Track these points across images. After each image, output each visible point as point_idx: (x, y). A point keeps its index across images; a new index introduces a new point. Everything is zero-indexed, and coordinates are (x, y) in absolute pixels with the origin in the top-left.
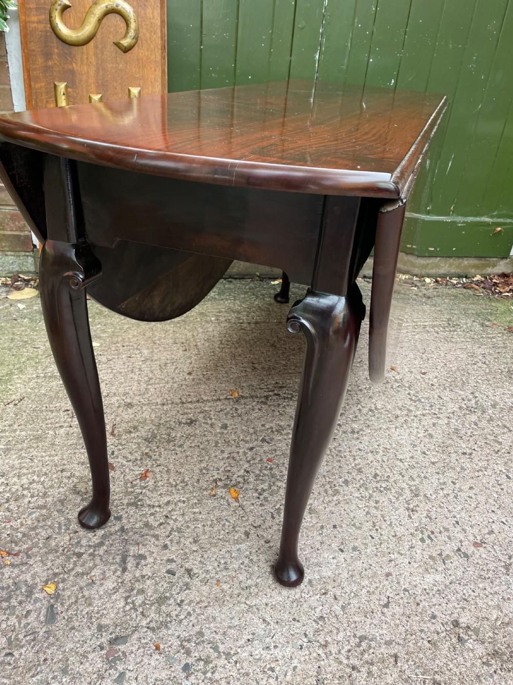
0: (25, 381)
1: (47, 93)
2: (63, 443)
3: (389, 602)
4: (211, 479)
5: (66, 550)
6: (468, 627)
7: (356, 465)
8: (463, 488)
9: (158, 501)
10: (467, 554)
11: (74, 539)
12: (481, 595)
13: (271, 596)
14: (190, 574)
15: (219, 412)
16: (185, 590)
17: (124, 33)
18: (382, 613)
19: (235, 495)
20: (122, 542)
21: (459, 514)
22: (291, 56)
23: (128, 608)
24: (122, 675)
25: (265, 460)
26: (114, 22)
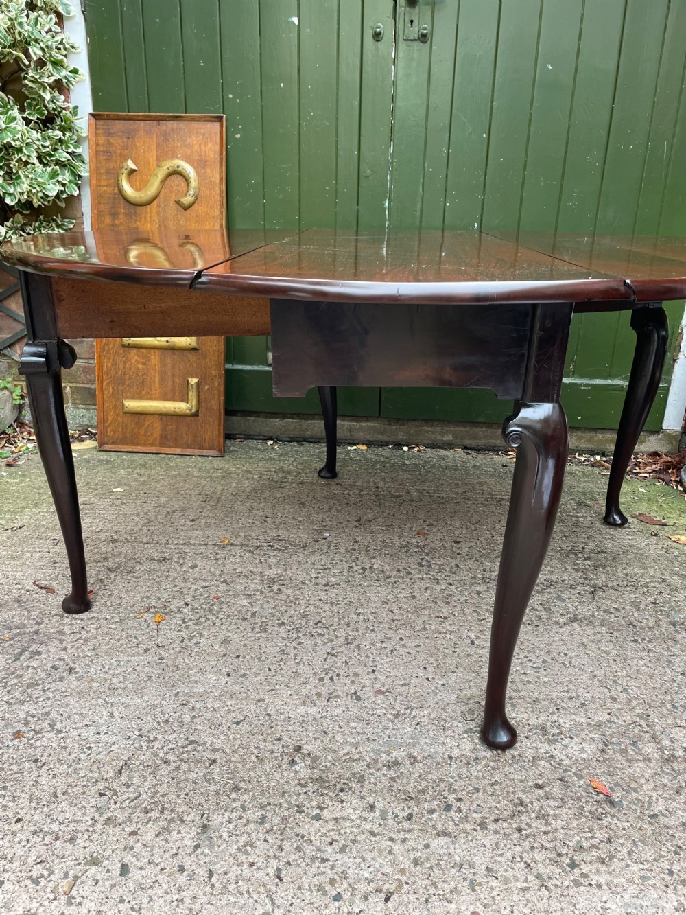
0: (34, 514)
3: (242, 721)
4: (147, 606)
6: (309, 754)
8: (408, 644)
10: (360, 698)
12: (346, 732)
14: (70, 671)
15: (197, 554)
16: (57, 682)
17: (185, 191)
21: (383, 665)
22: (358, 205)
25: (212, 597)
26: (176, 182)
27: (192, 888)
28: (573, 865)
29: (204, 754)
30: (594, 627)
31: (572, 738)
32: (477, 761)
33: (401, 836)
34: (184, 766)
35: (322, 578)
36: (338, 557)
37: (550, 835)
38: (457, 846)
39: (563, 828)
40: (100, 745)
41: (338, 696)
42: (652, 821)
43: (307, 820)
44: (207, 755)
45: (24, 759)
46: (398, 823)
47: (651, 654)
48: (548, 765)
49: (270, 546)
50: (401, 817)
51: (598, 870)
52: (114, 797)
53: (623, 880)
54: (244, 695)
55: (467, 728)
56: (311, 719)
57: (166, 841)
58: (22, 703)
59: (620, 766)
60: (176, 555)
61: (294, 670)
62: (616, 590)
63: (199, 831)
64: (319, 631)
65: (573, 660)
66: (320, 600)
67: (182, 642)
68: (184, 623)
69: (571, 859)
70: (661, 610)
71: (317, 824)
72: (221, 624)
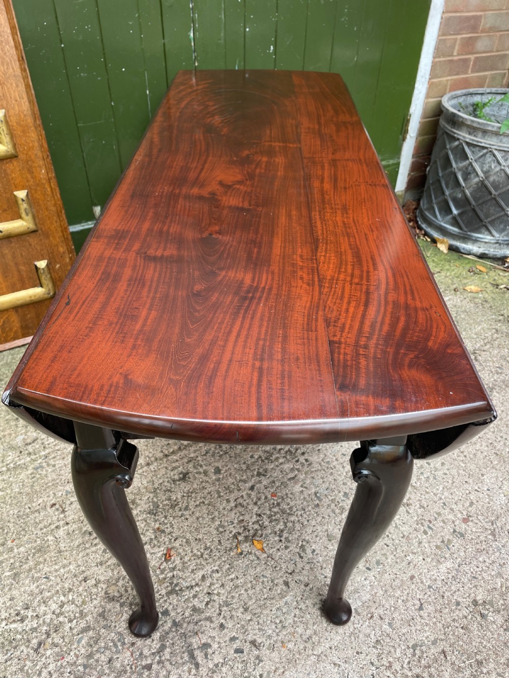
2: (70, 547)
3: (422, 604)
4: (231, 535)
5: (133, 667)
6: (484, 602)
8: (437, 466)
9: (194, 580)
10: (462, 533)
11: (135, 652)
12: (484, 568)
13: (331, 639)
14: (255, 646)
15: (205, 455)
16: (259, 664)
18: (421, 616)
19: (259, 546)
20: (181, 637)
21: (443, 494)
25: (269, 496)
34: (433, 671)
41: (449, 541)
44: (434, 650)
54: (398, 581)
56: (455, 572)
68: (280, 536)
72: (308, 521)
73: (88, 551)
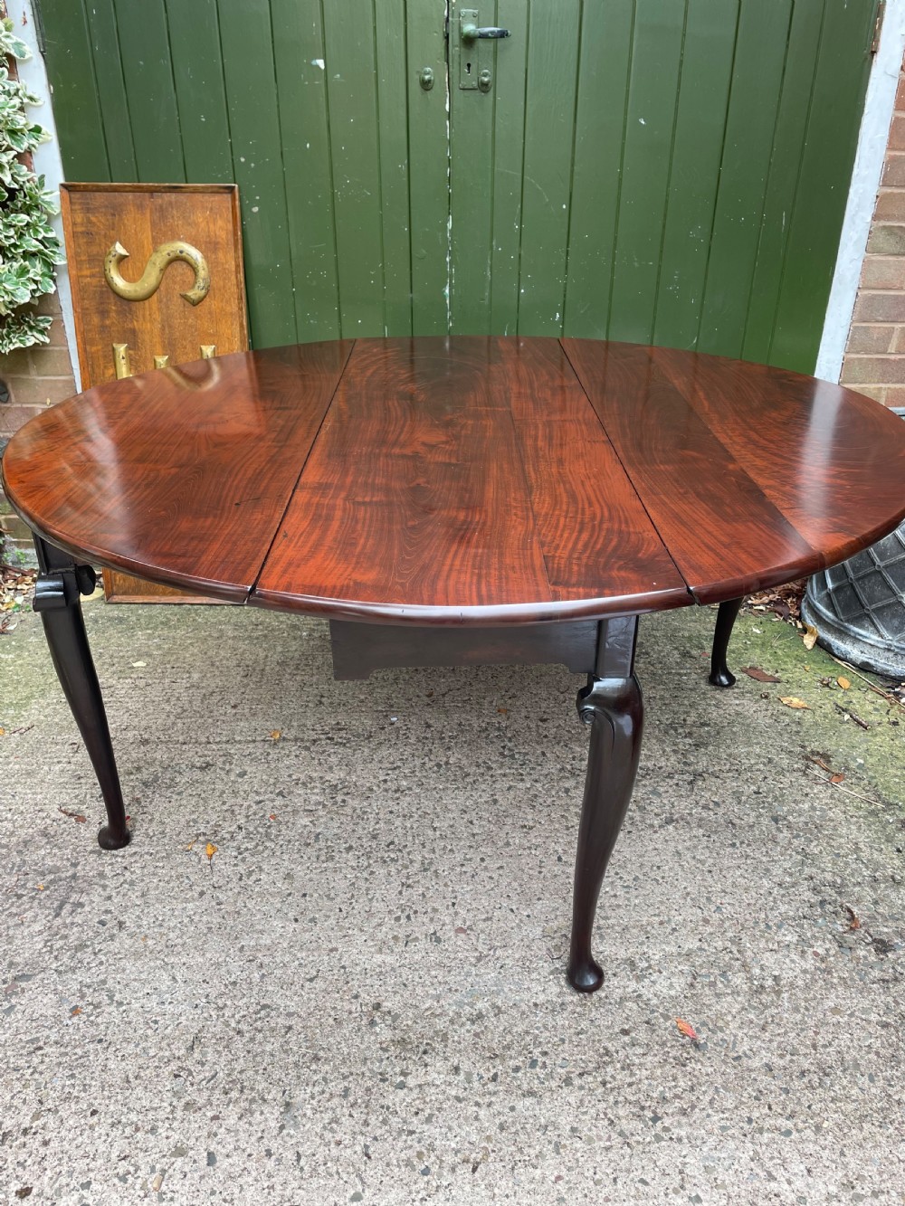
0: (42, 707)
1: (105, 357)
2: (53, 781)
3: (316, 977)
4: (195, 832)
6: (389, 1012)
7: (375, 829)
8: (490, 866)
10: (440, 940)
12: (427, 982)
14: (120, 927)
15: (245, 756)
16: (108, 941)
17: (192, 282)
18: (302, 986)
19: (211, 852)
20: (68, 888)
21: (463, 895)
22: (411, 292)
23: (45, 950)
24: (12, 1007)
25: (268, 816)
26: (180, 270)
27: (281, 1173)
28: (656, 1119)
29: (279, 1020)
30: (691, 829)
31: (661, 973)
32: (563, 1007)
33: (487, 1099)
34: (259, 1036)
35: (391, 781)
36: (409, 750)
37: (634, 1087)
38: (542, 1107)
39: (647, 1078)
40: (167, 1017)
41: (416, 939)
42: (735, 1063)
43: (391, 1089)
44: (282, 1021)
45: (88, 1040)
46: (484, 1085)
47: (749, 862)
48: (635, 1007)
49: (329, 738)
50: (486, 1078)
51: (679, 1123)
52: (190, 1078)
53: (703, 1131)
54: (314, 944)
55: (552, 968)
56: (389, 969)
57: (250, 1124)
58: (73, 970)
59: (707, 1002)
60: (221, 759)
61: (367, 909)
62: (718, 777)
63: (282, 1110)
64: (392, 856)
65: (666, 875)
66: (391, 812)
67: (240, 879)
68: (240, 854)
69: (654, 1112)
70: (763, 802)
71: (401, 1093)
72: (282, 853)
73: (64, 790)
